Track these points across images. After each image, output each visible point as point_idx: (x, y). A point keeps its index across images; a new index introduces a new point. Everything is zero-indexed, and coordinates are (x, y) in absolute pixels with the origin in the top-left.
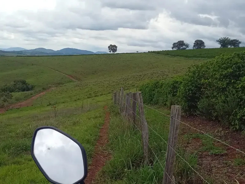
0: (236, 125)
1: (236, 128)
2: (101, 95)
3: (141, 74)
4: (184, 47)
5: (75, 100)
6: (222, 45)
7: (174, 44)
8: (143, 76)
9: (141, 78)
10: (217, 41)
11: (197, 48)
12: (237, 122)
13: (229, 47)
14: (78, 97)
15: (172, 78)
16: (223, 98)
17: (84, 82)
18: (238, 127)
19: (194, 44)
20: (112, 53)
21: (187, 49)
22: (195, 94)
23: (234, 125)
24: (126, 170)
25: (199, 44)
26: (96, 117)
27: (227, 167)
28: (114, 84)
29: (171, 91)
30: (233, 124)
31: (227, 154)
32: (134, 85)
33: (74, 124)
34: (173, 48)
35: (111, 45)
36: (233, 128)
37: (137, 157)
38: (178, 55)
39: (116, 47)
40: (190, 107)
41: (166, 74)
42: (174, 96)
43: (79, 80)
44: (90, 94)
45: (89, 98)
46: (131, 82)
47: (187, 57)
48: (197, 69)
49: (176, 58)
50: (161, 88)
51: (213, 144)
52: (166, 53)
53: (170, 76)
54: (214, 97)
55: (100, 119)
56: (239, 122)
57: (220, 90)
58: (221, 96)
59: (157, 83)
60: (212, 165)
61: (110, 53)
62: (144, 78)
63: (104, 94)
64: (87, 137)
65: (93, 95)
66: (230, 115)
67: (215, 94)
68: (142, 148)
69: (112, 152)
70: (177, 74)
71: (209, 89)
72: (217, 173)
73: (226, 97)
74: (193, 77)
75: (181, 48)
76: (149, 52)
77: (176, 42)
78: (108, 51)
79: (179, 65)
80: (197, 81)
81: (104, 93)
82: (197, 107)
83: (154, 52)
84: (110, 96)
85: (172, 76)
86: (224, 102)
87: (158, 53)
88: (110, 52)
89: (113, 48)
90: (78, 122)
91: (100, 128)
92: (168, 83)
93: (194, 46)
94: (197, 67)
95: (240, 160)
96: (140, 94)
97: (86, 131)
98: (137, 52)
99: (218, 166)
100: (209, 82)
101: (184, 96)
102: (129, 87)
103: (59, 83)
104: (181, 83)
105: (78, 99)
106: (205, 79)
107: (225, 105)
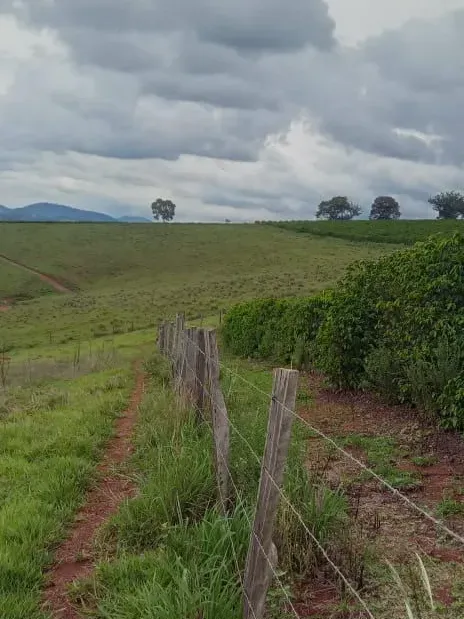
0: (453, 415)
1: (451, 424)
2: (131, 330)
3: (234, 278)
4: (347, 213)
5: (63, 342)
6: (441, 213)
7: (323, 203)
8: (238, 284)
9: (234, 289)
10: (431, 201)
11: (380, 218)
12: (454, 409)
13: (460, 217)
14: (70, 334)
15: (312, 291)
16: (424, 349)
17: (86, 295)
18: (455, 422)
19: (373, 206)
20: (161, 220)
21: (355, 218)
22: (361, 335)
23: (447, 416)
24: (164, 525)
25: (385, 207)
26: (110, 388)
27: (418, 519)
28: (164, 301)
29: (303, 326)
30: (444, 413)
31: (421, 488)
32: (216, 308)
33: (52, 404)
34: (318, 215)
35: (159, 201)
36: (445, 423)
37: (198, 492)
38: (330, 234)
39: (173, 206)
40: (346, 368)
41: (296, 280)
42: (311, 338)
43: (72, 287)
44: (102, 327)
45: (97, 336)
46: (208, 299)
47: (352, 238)
48: (369, 272)
49: (323, 242)
50: (280, 316)
51: (391, 462)
52: (301, 227)
53: (307, 286)
54: (407, 344)
55: (120, 392)
56: (458, 409)
57: (419, 328)
58: (420, 342)
59: (272, 303)
60: (384, 515)
61: (156, 221)
62: (242, 290)
63: (139, 329)
64: (79, 439)
65: (110, 330)
66: (439, 392)
67: (408, 338)
68: (214, 470)
69: (139, 477)
70: (326, 283)
71: (393, 324)
72: (392, 534)
73: (431, 348)
74: (359, 292)
75: (340, 215)
76: (257, 222)
77: (329, 199)
78: (150, 217)
79: (330, 258)
80: (366, 303)
81: (136, 325)
82: (363, 370)
83: (270, 223)
84: (152, 335)
85: (313, 288)
86: (428, 359)
87: (282, 226)
88: (156, 218)
89: (164, 208)
90: (60, 398)
91: (117, 414)
92: (298, 306)
93: (372, 212)
94: (370, 267)
95: (451, 503)
96: (210, 333)
97: (80, 423)
98: (227, 220)
99: (397, 517)
100: (395, 307)
101: (333, 341)
102: (202, 310)
103: (20, 295)
104: (330, 305)
105: (71, 339)
106: (386, 300)
107: (429, 366)
